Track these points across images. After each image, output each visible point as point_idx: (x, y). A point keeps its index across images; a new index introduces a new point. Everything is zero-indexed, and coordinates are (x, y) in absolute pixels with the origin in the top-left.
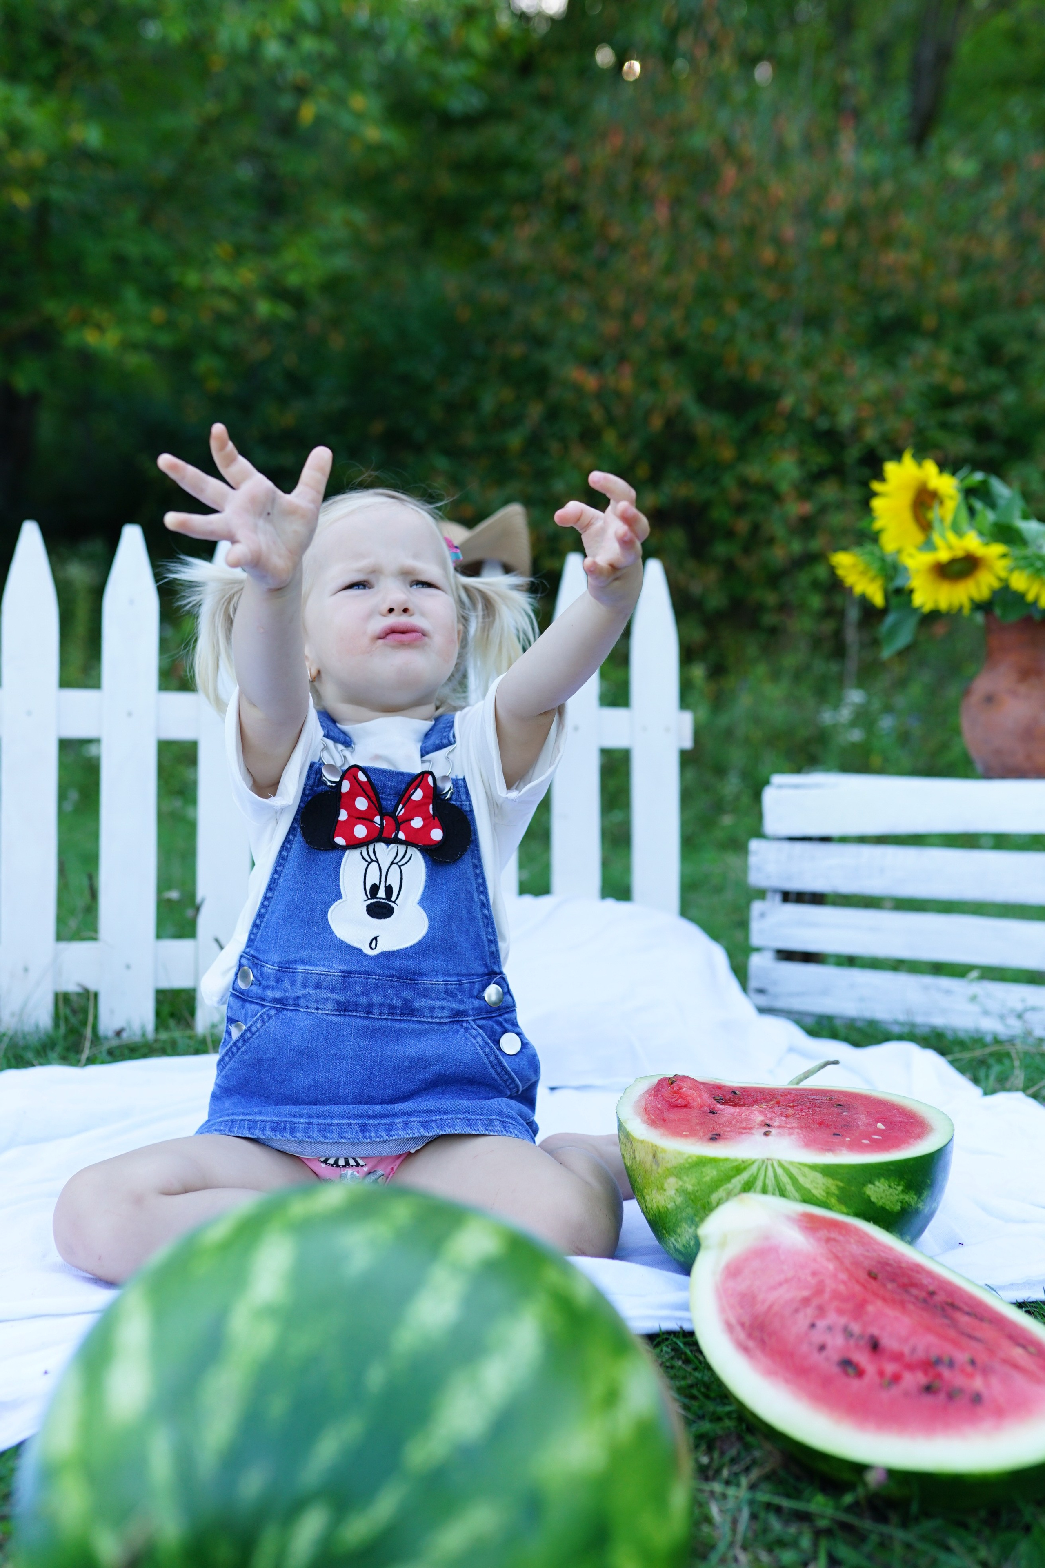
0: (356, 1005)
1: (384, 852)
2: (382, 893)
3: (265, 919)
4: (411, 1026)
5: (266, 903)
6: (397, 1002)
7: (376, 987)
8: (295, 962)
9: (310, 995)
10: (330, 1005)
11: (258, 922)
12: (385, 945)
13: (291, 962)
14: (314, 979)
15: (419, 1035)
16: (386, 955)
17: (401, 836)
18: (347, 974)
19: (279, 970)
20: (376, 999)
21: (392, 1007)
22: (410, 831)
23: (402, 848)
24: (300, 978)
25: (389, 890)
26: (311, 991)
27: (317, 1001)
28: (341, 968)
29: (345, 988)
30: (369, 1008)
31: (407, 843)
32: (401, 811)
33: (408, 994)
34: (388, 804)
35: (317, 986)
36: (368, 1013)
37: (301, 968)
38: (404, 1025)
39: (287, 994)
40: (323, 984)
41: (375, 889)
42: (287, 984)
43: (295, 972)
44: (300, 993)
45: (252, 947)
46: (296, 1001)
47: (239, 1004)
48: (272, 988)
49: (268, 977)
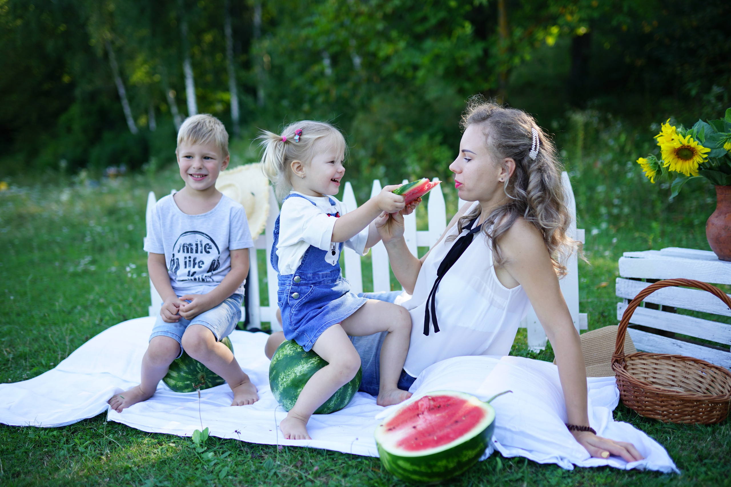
0: (334, 279)
3: (305, 261)
5: (306, 257)
9: (325, 280)
10: (330, 281)
11: (303, 262)
14: (325, 275)
18: (331, 272)
19: (313, 275)
27: (327, 281)
28: (330, 270)
29: (332, 276)
35: (326, 277)
39: (317, 281)
40: (328, 276)
42: (317, 278)
43: (318, 274)
44: (322, 280)
45: (300, 270)
46: (320, 282)
47: (297, 287)
48: (312, 280)
49: (310, 277)
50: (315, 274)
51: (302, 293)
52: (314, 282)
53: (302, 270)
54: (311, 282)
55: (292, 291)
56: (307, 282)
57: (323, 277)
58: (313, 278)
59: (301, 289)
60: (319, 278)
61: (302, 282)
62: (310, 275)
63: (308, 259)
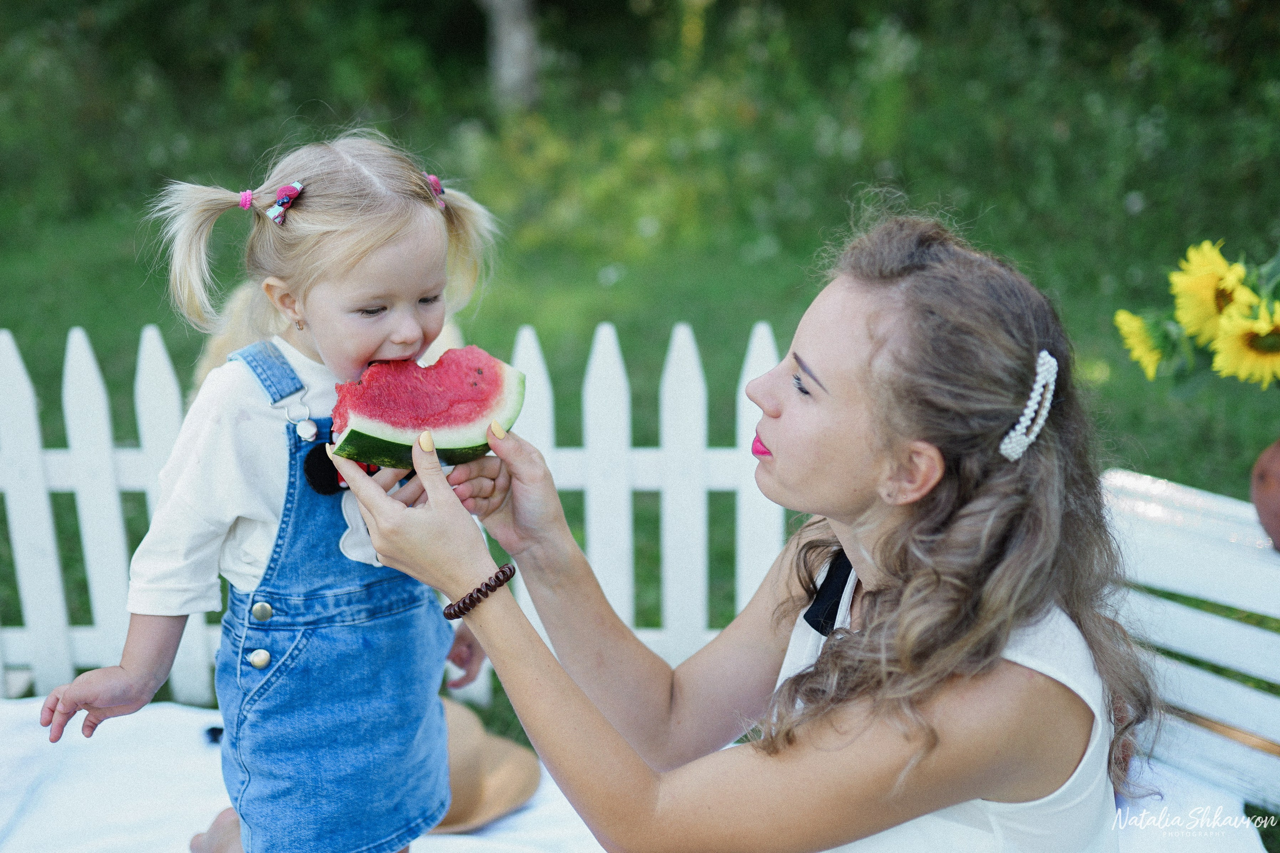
0: (381, 607)
3: (279, 563)
5: (278, 550)
6: (405, 595)
7: (390, 590)
8: (322, 588)
9: (344, 611)
10: (363, 615)
11: (272, 565)
13: (316, 590)
14: (345, 599)
18: (368, 587)
19: (306, 600)
20: (394, 598)
21: (404, 600)
24: (331, 601)
26: (344, 608)
27: (352, 615)
28: (364, 582)
29: (369, 598)
30: (390, 608)
33: (409, 587)
35: (349, 603)
36: (390, 611)
37: (329, 593)
39: (321, 616)
40: (354, 600)
42: (318, 608)
43: (323, 597)
44: (335, 612)
45: (268, 585)
46: (331, 620)
47: (260, 635)
48: (303, 615)
49: (296, 607)
50: (311, 597)
51: (277, 652)
52: (310, 618)
53: (274, 586)
54: (301, 619)
55: (248, 646)
56: (289, 620)
57: (337, 605)
58: (307, 608)
59: (274, 641)
60: (325, 606)
61: (275, 619)
62: (296, 600)
63: (287, 556)
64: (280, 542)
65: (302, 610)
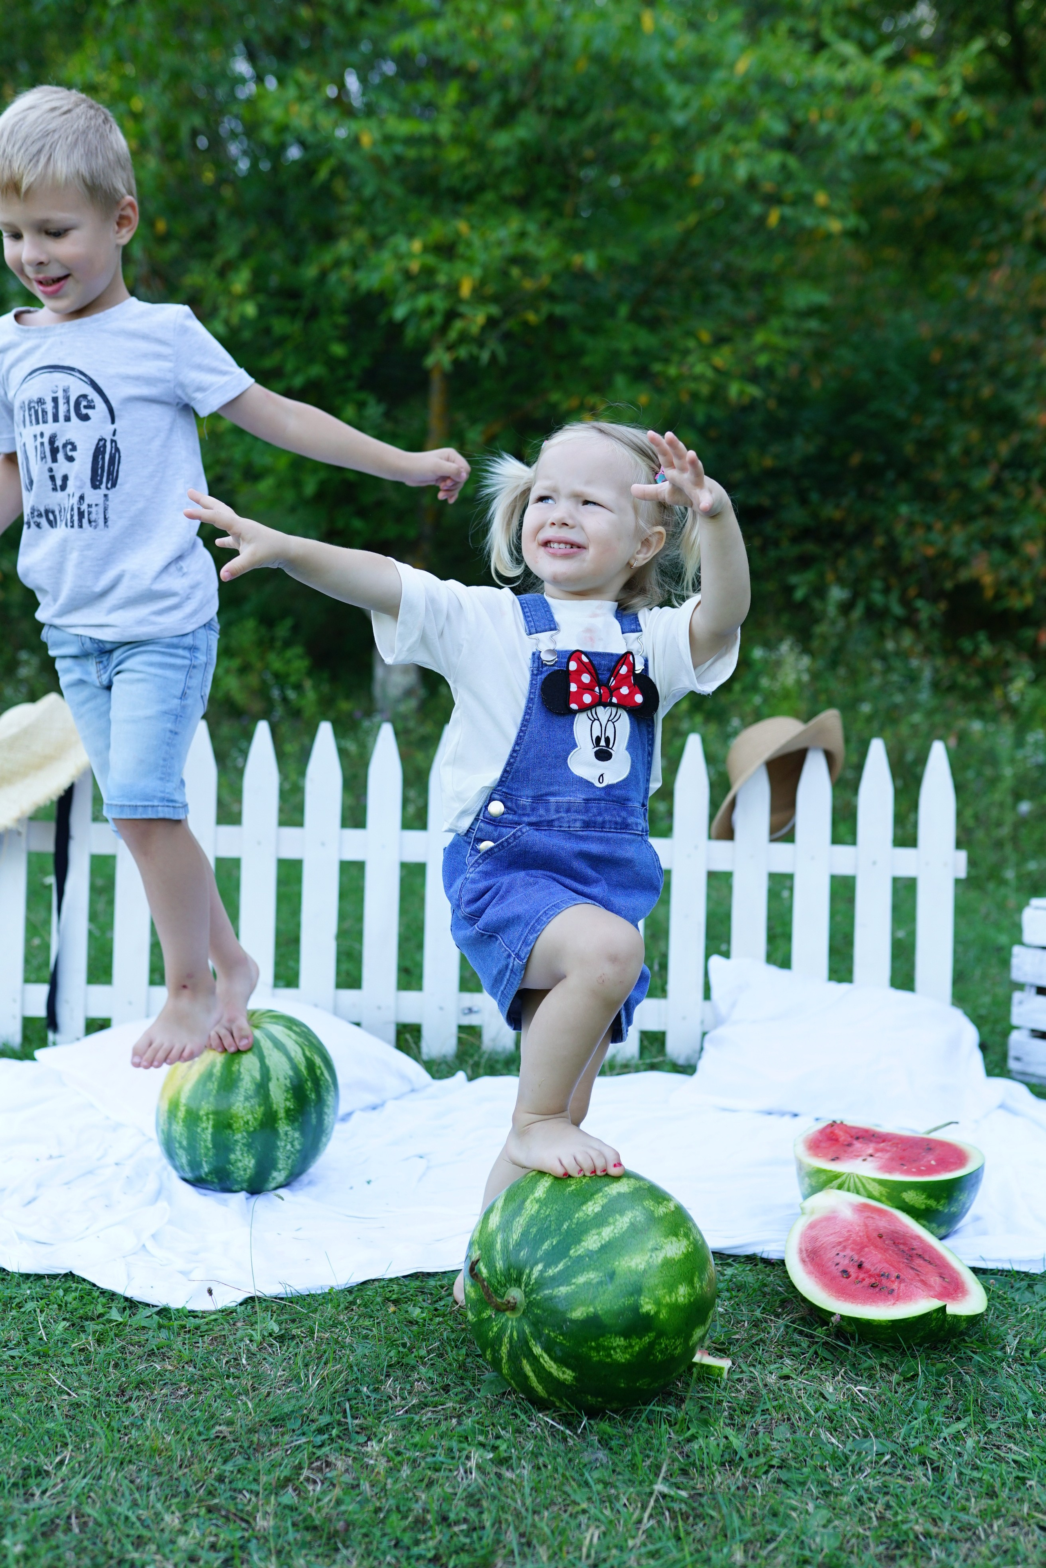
0: (595, 822)
1: (603, 713)
2: (603, 743)
3: (514, 767)
4: (627, 836)
5: (514, 755)
6: (619, 820)
7: (606, 810)
8: (547, 795)
10: (579, 824)
11: (509, 768)
12: (609, 780)
13: (542, 795)
15: (630, 842)
16: (610, 787)
17: (614, 700)
18: (587, 800)
19: (533, 802)
21: (616, 823)
22: (621, 697)
23: (614, 710)
24: (553, 808)
25: (607, 740)
28: (584, 797)
29: (587, 810)
31: (617, 706)
32: (613, 683)
33: (624, 814)
34: (603, 677)
35: (568, 811)
37: (552, 799)
38: (624, 836)
40: (573, 809)
41: (598, 739)
42: (542, 812)
43: (548, 802)
44: (555, 817)
45: (503, 786)
46: (550, 823)
47: (490, 828)
48: (528, 815)
49: (524, 807)
50: (537, 800)
52: (533, 819)
53: (509, 787)
54: (526, 819)
55: (478, 836)
56: (516, 818)
58: (533, 809)
60: (548, 810)
61: (506, 816)
62: (526, 801)
63: (521, 761)
64: (517, 748)
65: (528, 811)
